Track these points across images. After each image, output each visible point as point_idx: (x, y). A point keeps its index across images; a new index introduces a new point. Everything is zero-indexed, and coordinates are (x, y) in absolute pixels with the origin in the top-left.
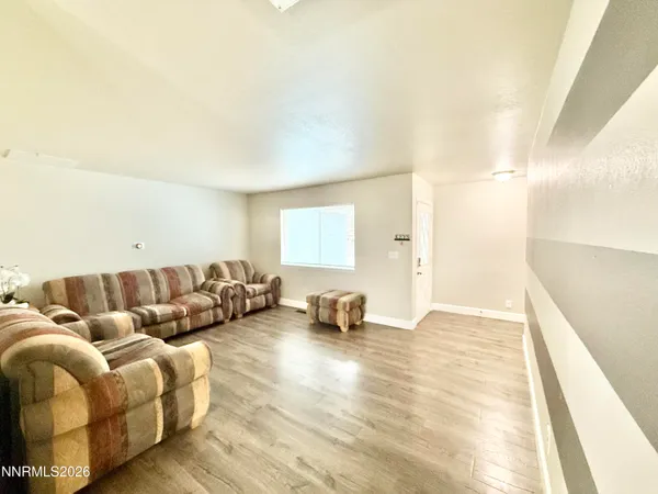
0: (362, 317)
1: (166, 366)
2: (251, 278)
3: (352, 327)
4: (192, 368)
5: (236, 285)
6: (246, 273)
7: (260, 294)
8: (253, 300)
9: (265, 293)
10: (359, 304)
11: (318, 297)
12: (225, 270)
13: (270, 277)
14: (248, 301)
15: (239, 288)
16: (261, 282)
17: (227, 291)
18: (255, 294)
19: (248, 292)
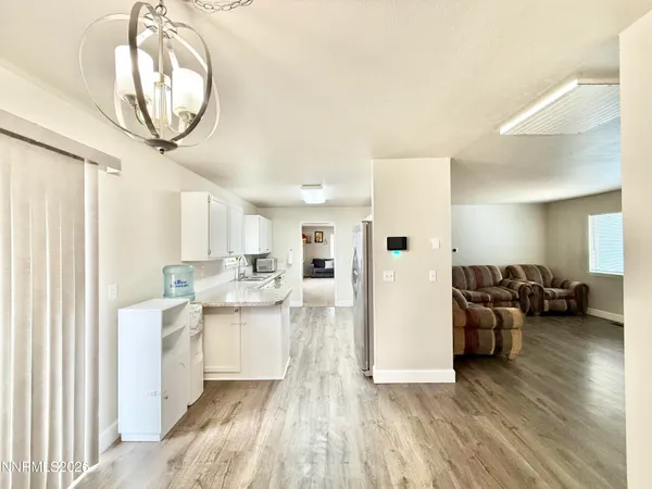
1: (498, 315)
2: (549, 283)
5: (533, 285)
6: (543, 277)
8: (553, 302)
9: (567, 298)
12: (522, 273)
13: (576, 283)
14: (546, 302)
15: (537, 289)
16: (562, 287)
17: (525, 289)
18: (554, 297)
19: (547, 294)
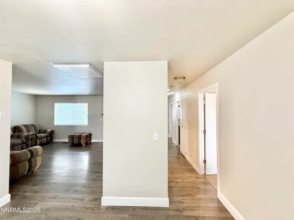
0: (90, 140)
2: (38, 132)
3: (87, 144)
4: (38, 152)
5: (32, 134)
6: (35, 129)
7: (44, 138)
8: (41, 140)
9: (47, 137)
10: (89, 136)
11: (73, 135)
12: (24, 129)
13: (49, 130)
14: (38, 141)
15: (34, 136)
16: (44, 133)
17: (28, 137)
18: (42, 137)
19: (39, 137)
